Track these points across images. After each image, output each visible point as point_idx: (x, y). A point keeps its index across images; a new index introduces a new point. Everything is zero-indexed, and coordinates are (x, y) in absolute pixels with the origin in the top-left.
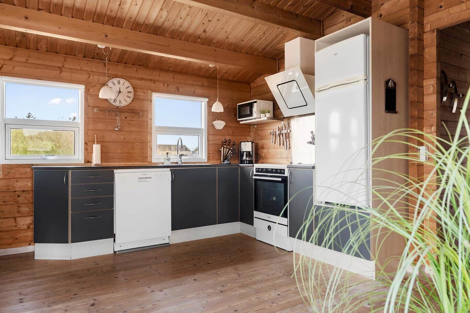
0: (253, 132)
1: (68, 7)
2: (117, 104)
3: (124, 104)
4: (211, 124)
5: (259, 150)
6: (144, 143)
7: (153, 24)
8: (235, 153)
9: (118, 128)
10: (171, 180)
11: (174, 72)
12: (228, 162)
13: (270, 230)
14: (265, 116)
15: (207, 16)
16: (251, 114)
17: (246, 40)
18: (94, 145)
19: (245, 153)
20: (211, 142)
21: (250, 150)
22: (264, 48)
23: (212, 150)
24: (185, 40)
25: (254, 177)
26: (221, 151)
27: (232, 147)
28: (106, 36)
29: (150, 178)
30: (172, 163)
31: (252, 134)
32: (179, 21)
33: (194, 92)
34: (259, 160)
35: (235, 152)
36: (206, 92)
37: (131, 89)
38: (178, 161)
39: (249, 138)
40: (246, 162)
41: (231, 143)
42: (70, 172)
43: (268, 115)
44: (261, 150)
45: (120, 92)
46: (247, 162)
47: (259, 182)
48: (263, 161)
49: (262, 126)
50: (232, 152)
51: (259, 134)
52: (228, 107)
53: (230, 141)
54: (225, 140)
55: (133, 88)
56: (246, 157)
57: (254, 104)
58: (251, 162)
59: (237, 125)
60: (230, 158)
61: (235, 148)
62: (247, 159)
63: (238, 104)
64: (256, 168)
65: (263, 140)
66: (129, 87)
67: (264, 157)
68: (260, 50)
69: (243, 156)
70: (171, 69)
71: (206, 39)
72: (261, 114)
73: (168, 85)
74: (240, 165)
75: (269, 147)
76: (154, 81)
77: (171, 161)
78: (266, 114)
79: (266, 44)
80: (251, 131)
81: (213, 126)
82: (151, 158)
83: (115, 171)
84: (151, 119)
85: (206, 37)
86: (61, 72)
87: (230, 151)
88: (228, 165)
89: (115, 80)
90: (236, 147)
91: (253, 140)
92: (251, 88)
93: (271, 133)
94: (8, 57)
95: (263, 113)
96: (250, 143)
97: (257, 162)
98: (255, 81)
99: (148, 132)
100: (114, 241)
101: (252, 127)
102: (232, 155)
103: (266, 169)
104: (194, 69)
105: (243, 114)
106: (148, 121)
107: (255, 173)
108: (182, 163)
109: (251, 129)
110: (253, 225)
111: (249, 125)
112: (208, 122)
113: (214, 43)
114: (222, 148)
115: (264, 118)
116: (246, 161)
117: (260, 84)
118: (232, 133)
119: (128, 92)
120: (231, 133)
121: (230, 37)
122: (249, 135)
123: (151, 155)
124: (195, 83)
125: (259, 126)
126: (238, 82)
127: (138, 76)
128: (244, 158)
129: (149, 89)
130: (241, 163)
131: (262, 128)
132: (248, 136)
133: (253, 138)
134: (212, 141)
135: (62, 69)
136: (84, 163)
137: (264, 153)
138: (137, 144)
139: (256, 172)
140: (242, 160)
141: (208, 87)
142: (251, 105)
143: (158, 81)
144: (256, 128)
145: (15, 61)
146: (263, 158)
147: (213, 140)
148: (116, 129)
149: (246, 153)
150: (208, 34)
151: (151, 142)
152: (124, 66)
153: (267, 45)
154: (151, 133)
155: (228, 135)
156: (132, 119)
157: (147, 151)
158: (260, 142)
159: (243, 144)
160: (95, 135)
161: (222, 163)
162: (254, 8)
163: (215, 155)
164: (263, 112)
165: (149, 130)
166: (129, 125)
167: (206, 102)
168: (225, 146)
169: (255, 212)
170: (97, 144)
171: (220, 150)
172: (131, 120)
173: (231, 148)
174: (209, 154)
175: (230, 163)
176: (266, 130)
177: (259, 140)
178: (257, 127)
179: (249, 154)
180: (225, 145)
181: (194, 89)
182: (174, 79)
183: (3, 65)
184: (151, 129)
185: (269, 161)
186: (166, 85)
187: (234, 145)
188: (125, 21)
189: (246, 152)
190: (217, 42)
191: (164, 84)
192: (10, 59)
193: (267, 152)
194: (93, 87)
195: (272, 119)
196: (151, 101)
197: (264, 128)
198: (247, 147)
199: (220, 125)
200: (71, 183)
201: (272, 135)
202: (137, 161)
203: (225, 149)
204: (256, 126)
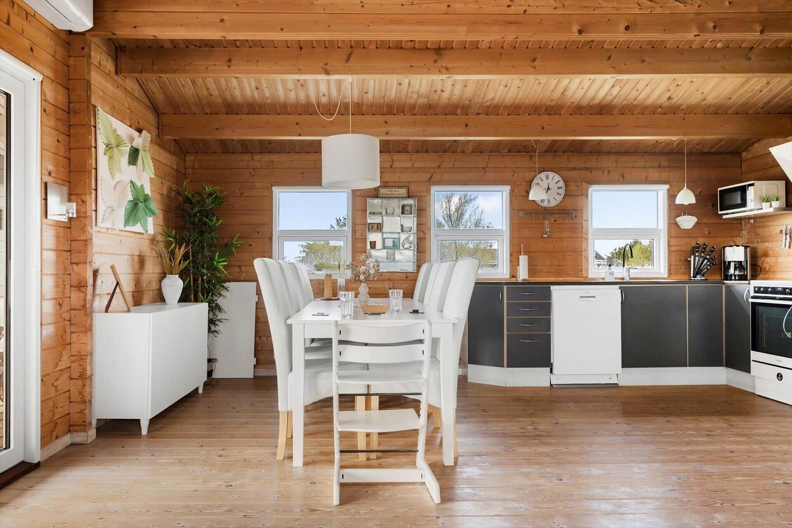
0: (746, 231)
1: (507, 106)
2: (545, 204)
3: (553, 203)
4: (673, 222)
5: (759, 259)
6: (578, 252)
7: (599, 103)
8: (714, 264)
9: (546, 234)
10: (621, 301)
11: (617, 153)
12: (703, 278)
13: (782, 379)
14: (771, 206)
15: (674, 81)
16: (744, 204)
17: (734, 97)
18: (520, 256)
19: (732, 265)
20: (673, 249)
21: (742, 259)
22: (769, 102)
23: (676, 259)
24: (639, 113)
25: (751, 300)
26: (690, 262)
27: (710, 255)
28: (543, 128)
29: (595, 297)
30: (616, 278)
31: (744, 233)
32: (634, 94)
33: (647, 178)
34: (759, 275)
35: (715, 262)
36: (665, 175)
37: (562, 184)
38: (624, 276)
39: (739, 240)
40: (735, 278)
41: (708, 249)
42: (505, 287)
43: (776, 204)
44: (763, 259)
45: (548, 188)
46: (737, 278)
47: (761, 308)
48: (767, 276)
49: (764, 220)
50: (708, 263)
51: (759, 233)
52: (702, 194)
53: (706, 245)
54: (697, 244)
55: (564, 181)
56: (735, 269)
57: (749, 187)
58: (743, 278)
59: (716, 221)
60: (706, 272)
61: (714, 257)
62: (736, 273)
63: (719, 189)
64: (755, 287)
65: (767, 243)
66: (559, 181)
67: (768, 269)
68: (761, 105)
69: (729, 269)
70: (613, 150)
71: (669, 107)
72: (763, 204)
73: (609, 172)
74: (725, 281)
75: (777, 254)
76: (590, 170)
77: (616, 276)
78: (773, 202)
79: (771, 96)
80: (743, 228)
81: (676, 224)
82: (587, 272)
83: (553, 288)
84: (587, 220)
85: (671, 105)
86: (486, 173)
87: (706, 261)
88: (702, 283)
89: (543, 175)
90: (715, 255)
91: (747, 243)
92: (741, 160)
93: (781, 231)
94: (436, 164)
95: (766, 202)
96: (742, 249)
97: (754, 277)
98: (750, 148)
99: (582, 237)
100: (551, 372)
101: (745, 222)
102: (709, 267)
103: (773, 288)
104: (648, 146)
105: (727, 203)
106: (582, 224)
107: (752, 294)
108: (630, 279)
109: (743, 226)
110: (750, 373)
111: (740, 219)
112: (670, 218)
113: (683, 109)
114: (692, 257)
115: (767, 209)
116: (735, 276)
117: (759, 153)
118: (709, 234)
119: (559, 188)
120: (707, 233)
121: (709, 97)
122: (739, 234)
123: (587, 268)
124: (648, 164)
125: (758, 220)
126: (718, 153)
127: (570, 165)
128: (732, 271)
129: (584, 181)
130: (727, 279)
131: (764, 224)
132: (738, 236)
133: (747, 240)
134: (674, 246)
135: (487, 169)
136: (509, 277)
137: (767, 263)
138: (569, 253)
139: (754, 293)
140: (728, 275)
141: (668, 167)
142: (743, 190)
143: (595, 169)
144: (752, 223)
145: (443, 168)
146: (767, 272)
147: (676, 246)
148: (544, 236)
149: (735, 265)
150: (674, 101)
151: (587, 251)
152: (554, 155)
153: (774, 98)
154: (587, 239)
155: (701, 237)
156: (564, 222)
157: (582, 262)
158: (761, 247)
159: (728, 250)
160: (522, 245)
161: (693, 279)
162: (750, 59)
163: (680, 267)
164: (768, 200)
165: (584, 235)
166: (559, 230)
167: (666, 191)
168: (697, 254)
169: (752, 352)
170: (524, 255)
171: (688, 259)
172: (562, 224)
173: (708, 257)
174: (670, 265)
175: (707, 279)
176: (772, 226)
177: (758, 242)
178: (755, 222)
179: (739, 265)
180: (697, 252)
181: (646, 174)
182: (617, 163)
183: (433, 173)
184: (587, 234)
185: (779, 275)
186: (606, 172)
187: (712, 251)
188: (565, 108)
189: (735, 262)
190: (686, 108)
191: (603, 172)
192: (439, 166)
193: (774, 262)
194: (518, 186)
195: (784, 209)
196: (587, 196)
197: (768, 224)
198: (735, 254)
199: (688, 222)
200: (507, 300)
201: (784, 235)
202: (569, 275)
203: (697, 258)
204: (752, 221)
